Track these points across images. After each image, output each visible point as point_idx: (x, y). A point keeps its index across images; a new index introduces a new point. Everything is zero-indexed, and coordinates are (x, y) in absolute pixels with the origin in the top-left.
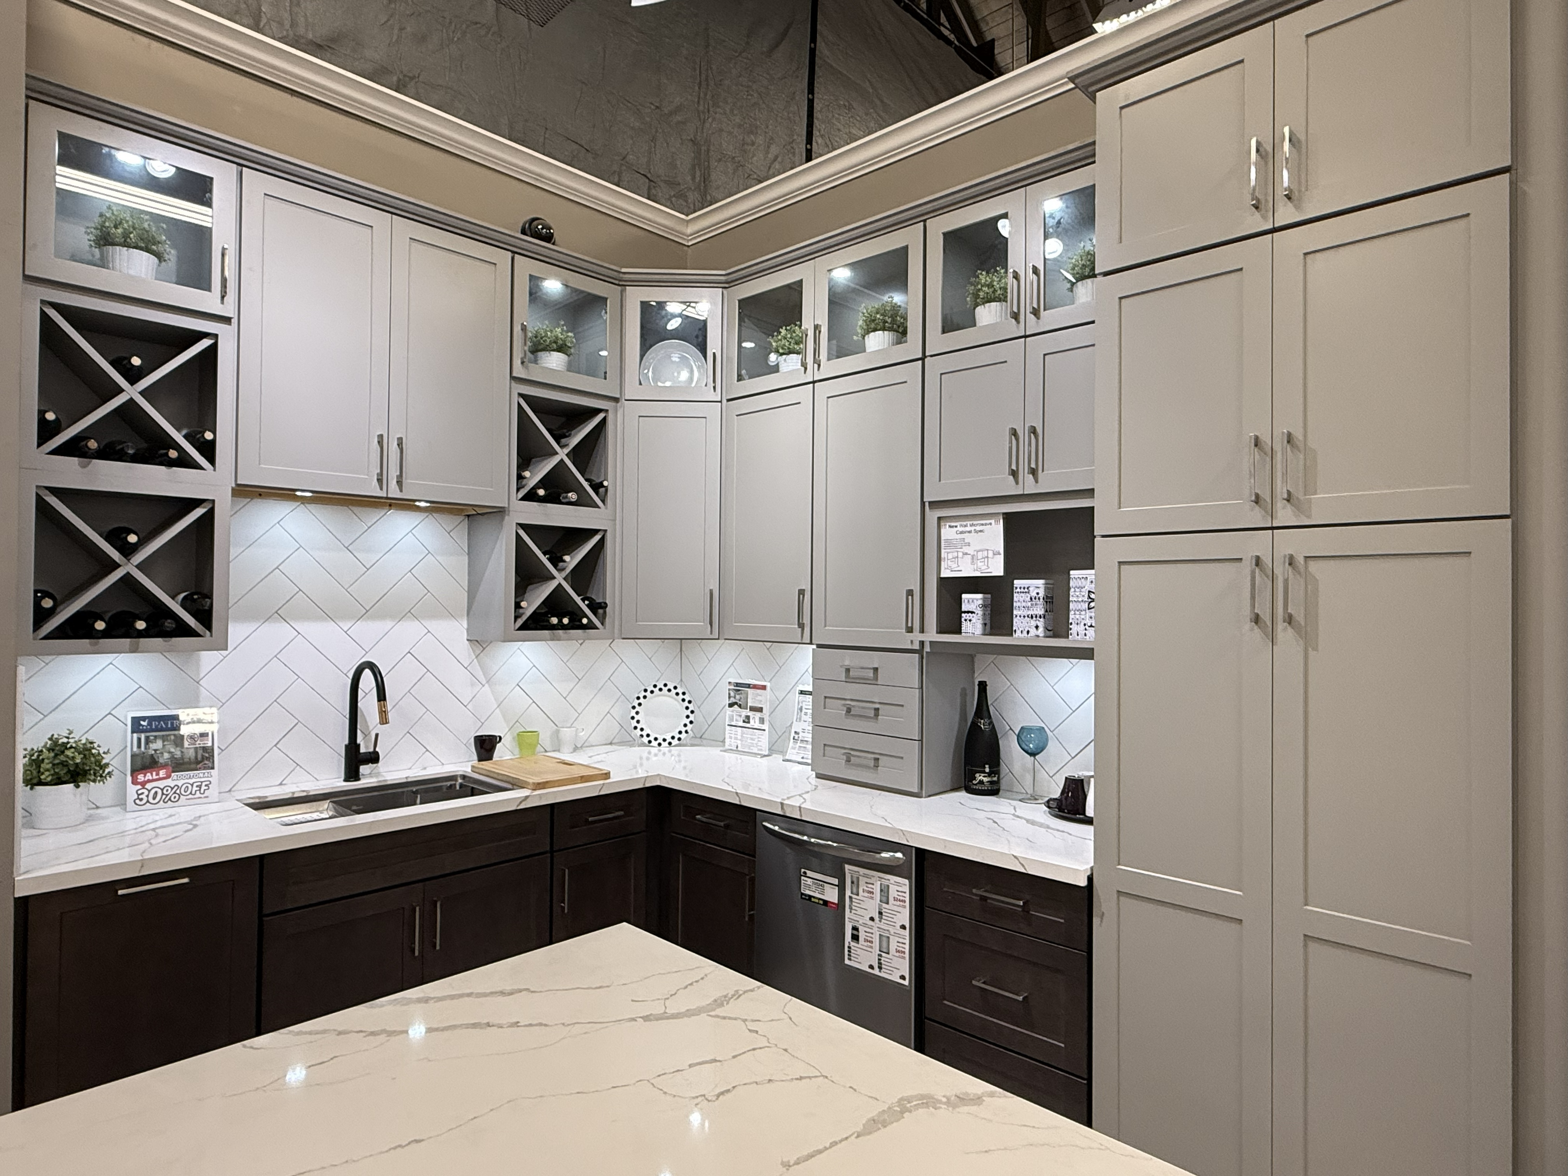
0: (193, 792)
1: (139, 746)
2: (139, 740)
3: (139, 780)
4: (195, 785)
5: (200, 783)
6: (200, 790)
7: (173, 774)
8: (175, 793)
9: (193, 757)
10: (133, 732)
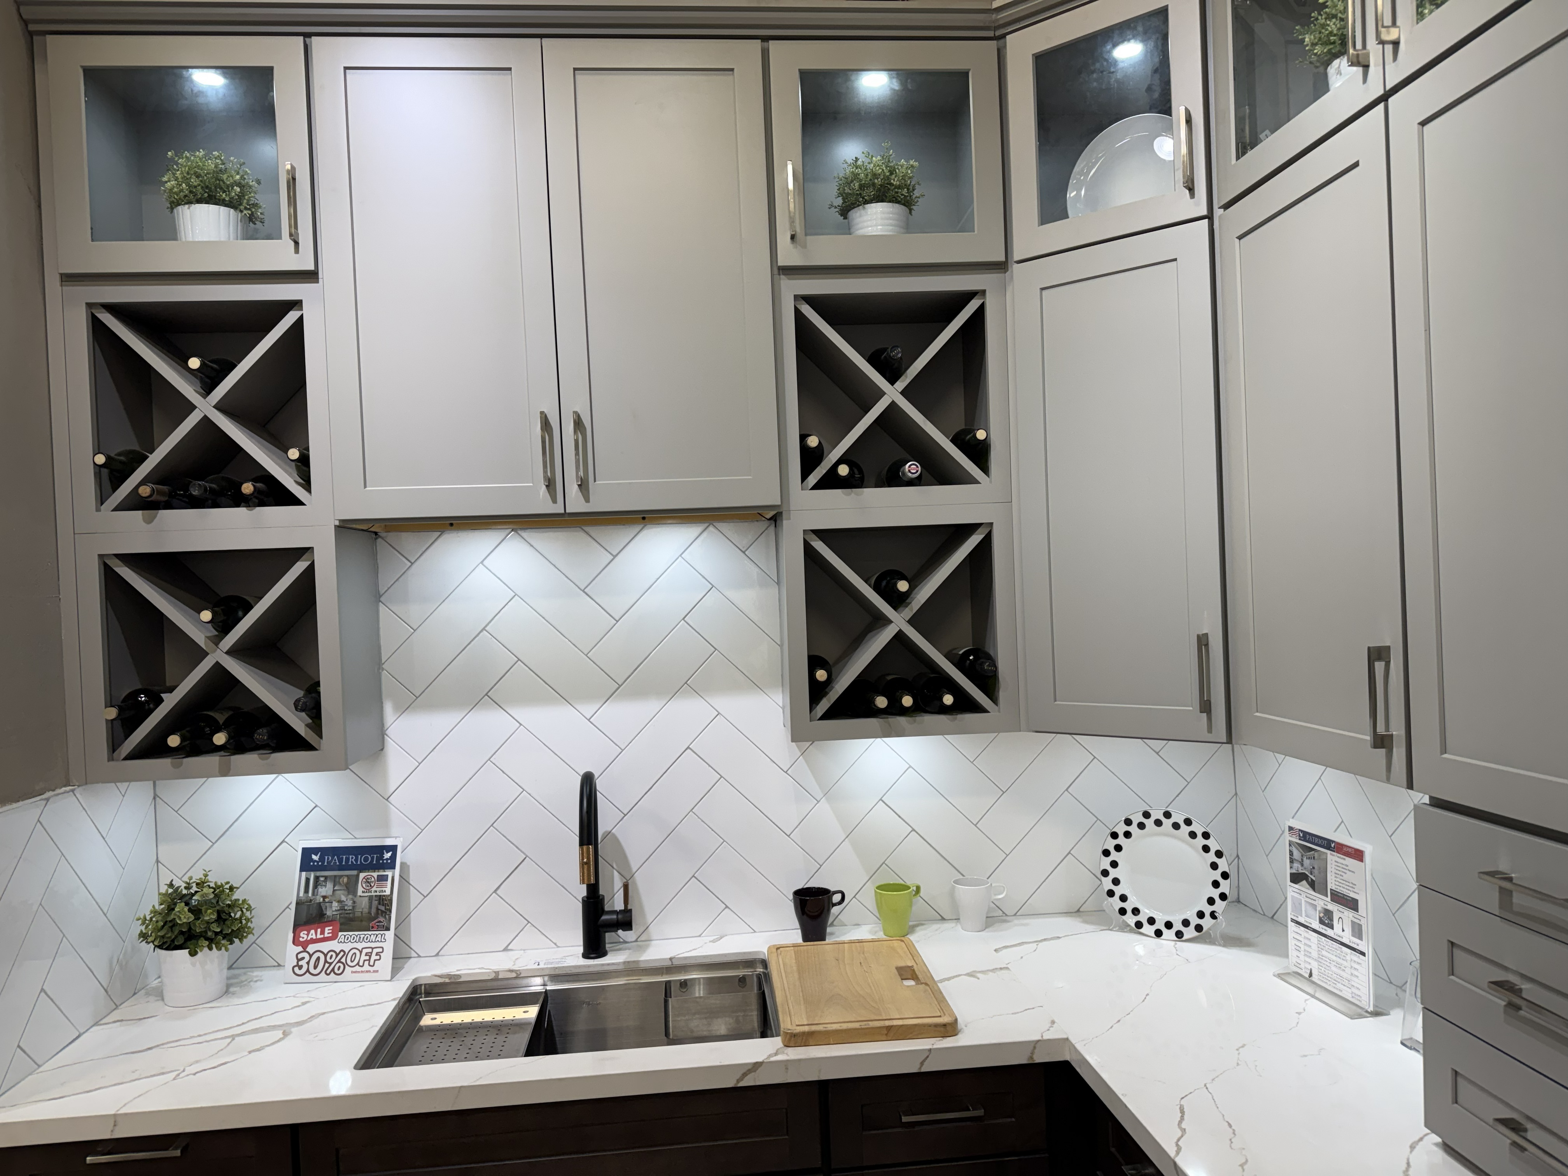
0: (361, 964)
1: (306, 891)
2: (308, 880)
3: (301, 939)
4: (365, 951)
5: (370, 950)
6: (369, 960)
7: (340, 934)
8: (339, 961)
9: (366, 910)
10: (302, 870)
